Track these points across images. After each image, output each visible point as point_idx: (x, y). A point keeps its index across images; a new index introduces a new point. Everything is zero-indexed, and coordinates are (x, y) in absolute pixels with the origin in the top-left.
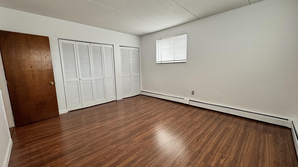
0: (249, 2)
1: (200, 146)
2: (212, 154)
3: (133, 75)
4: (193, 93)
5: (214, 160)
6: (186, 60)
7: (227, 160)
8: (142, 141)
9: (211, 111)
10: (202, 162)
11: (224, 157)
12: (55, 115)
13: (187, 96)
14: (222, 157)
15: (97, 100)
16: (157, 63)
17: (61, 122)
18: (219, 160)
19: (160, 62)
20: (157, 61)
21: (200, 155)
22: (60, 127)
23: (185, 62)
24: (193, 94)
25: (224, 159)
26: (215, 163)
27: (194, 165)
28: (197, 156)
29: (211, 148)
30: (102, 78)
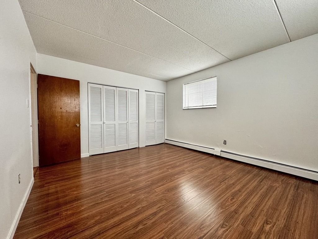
0: (290, 39)
1: (236, 205)
2: (253, 217)
3: (157, 121)
4: (225, 142)
5: (256, 224)
6: (216, 105)
7: (275, 227)
8: (165, 192)
9: (248, 165)
10: (240, 226)
11: (270, 222)
12: (77, 158)
13: (218, 146)
14: (267, 222)
15: (119, 145)
16: (183, 108)
17: (82, 166)
18: (263, 226)
19: (187, 108)
20: (183, 107)
21: (237, 216)
22: (80, 170)
23: (215, 108)
24: (226, 144)
25: (270, 224)
26: (258, 228)
27: (230, 228)
28: (232, 217)
29: (250, 209)
30: (126, 122)
